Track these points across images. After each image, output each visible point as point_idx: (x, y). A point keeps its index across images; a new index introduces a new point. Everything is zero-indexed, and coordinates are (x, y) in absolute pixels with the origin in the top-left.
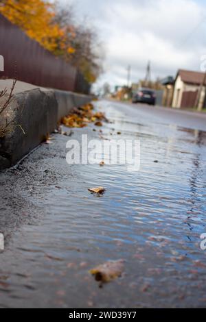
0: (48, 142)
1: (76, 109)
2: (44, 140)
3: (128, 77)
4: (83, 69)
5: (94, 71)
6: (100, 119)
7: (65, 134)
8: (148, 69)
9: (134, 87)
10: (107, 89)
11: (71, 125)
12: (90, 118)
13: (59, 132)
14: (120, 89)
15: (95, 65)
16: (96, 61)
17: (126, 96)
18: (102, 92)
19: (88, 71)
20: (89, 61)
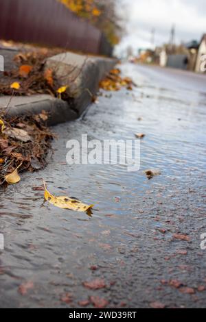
0: (97, 102)
1: (107, 74)
2: (93, 101)
3: (152, 41)
4: (107, 31)
5: (118, 33)
6: (129, 84)
7: (106, 96)
8: (173, 32)
9: (157, 51)
10: (129, 52)
11: (108, 89)
12: (121, 82)
13: (101, 95)
14: (143, 52)
15: (118, 27)
16: (120, 23)
17: (149, 59)
18: (125, 55)
19: (112, 33)
20: (113, 22)
